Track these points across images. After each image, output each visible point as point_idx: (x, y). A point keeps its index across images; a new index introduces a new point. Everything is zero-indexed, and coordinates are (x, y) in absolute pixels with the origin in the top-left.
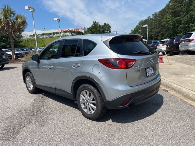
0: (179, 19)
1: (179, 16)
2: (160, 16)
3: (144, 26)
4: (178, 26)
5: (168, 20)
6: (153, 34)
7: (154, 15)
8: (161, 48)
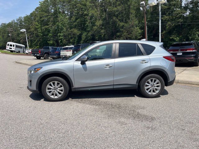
0: (48, 28)
1: (48, 25)
2: (27, 22)
3: (21, 31)
4: (48, 35)
5: (37, 27)
6: (21, 40)
7: (19, 19)
8: (66, 54)
